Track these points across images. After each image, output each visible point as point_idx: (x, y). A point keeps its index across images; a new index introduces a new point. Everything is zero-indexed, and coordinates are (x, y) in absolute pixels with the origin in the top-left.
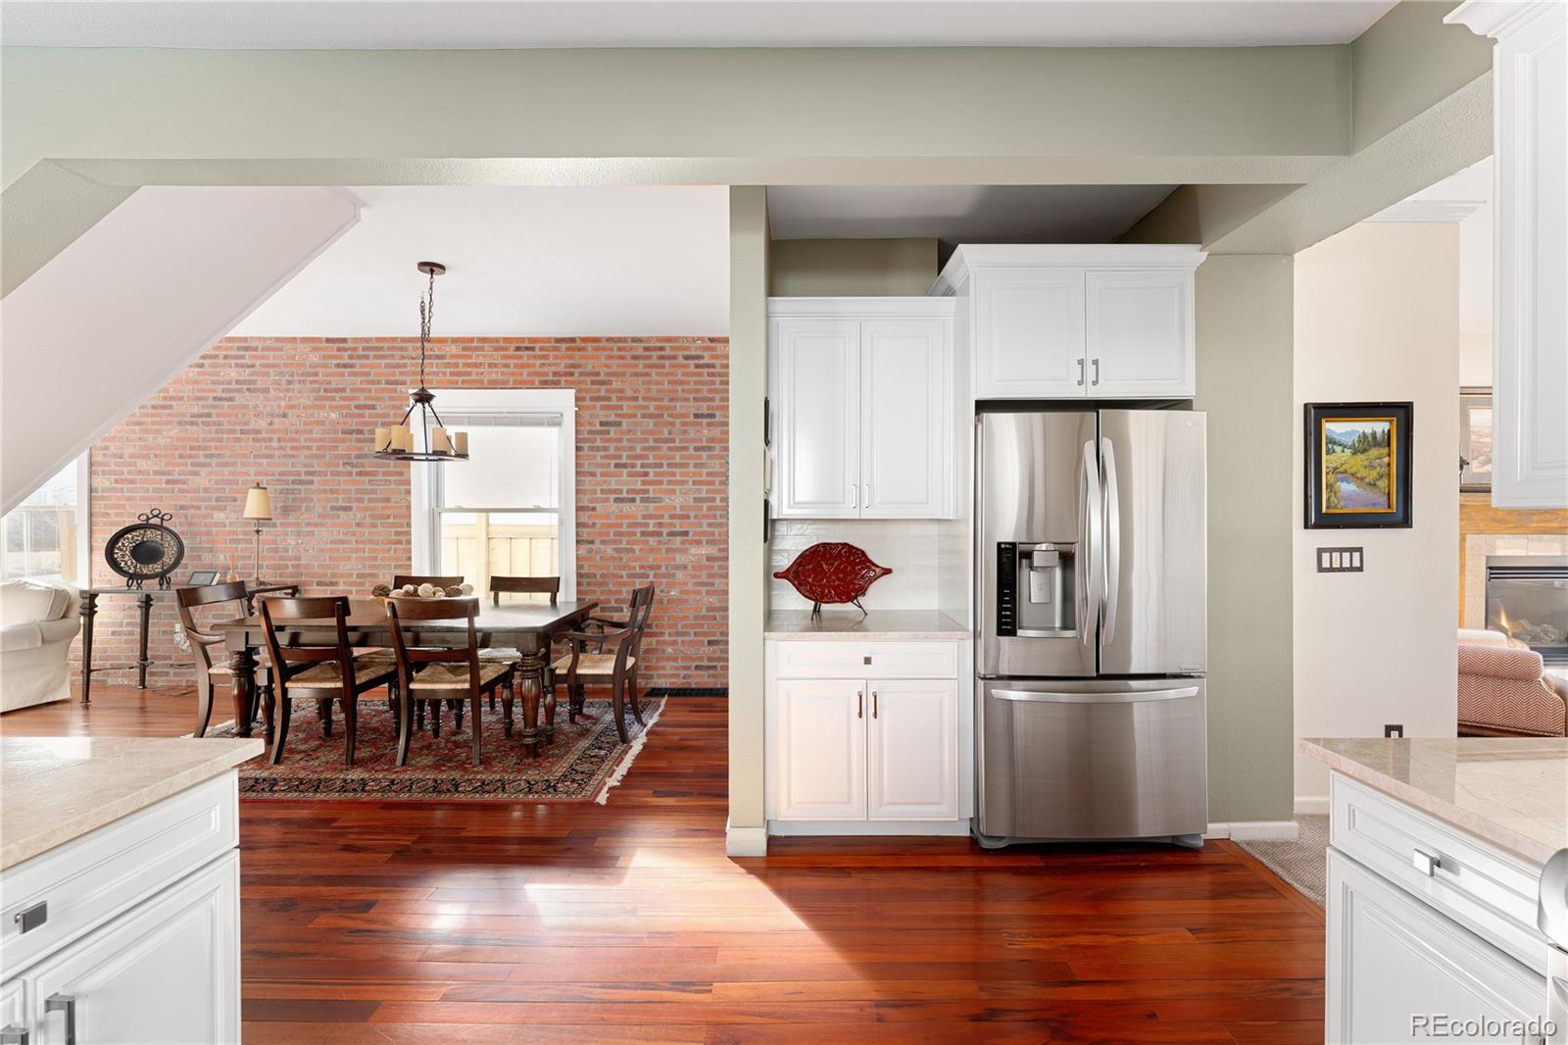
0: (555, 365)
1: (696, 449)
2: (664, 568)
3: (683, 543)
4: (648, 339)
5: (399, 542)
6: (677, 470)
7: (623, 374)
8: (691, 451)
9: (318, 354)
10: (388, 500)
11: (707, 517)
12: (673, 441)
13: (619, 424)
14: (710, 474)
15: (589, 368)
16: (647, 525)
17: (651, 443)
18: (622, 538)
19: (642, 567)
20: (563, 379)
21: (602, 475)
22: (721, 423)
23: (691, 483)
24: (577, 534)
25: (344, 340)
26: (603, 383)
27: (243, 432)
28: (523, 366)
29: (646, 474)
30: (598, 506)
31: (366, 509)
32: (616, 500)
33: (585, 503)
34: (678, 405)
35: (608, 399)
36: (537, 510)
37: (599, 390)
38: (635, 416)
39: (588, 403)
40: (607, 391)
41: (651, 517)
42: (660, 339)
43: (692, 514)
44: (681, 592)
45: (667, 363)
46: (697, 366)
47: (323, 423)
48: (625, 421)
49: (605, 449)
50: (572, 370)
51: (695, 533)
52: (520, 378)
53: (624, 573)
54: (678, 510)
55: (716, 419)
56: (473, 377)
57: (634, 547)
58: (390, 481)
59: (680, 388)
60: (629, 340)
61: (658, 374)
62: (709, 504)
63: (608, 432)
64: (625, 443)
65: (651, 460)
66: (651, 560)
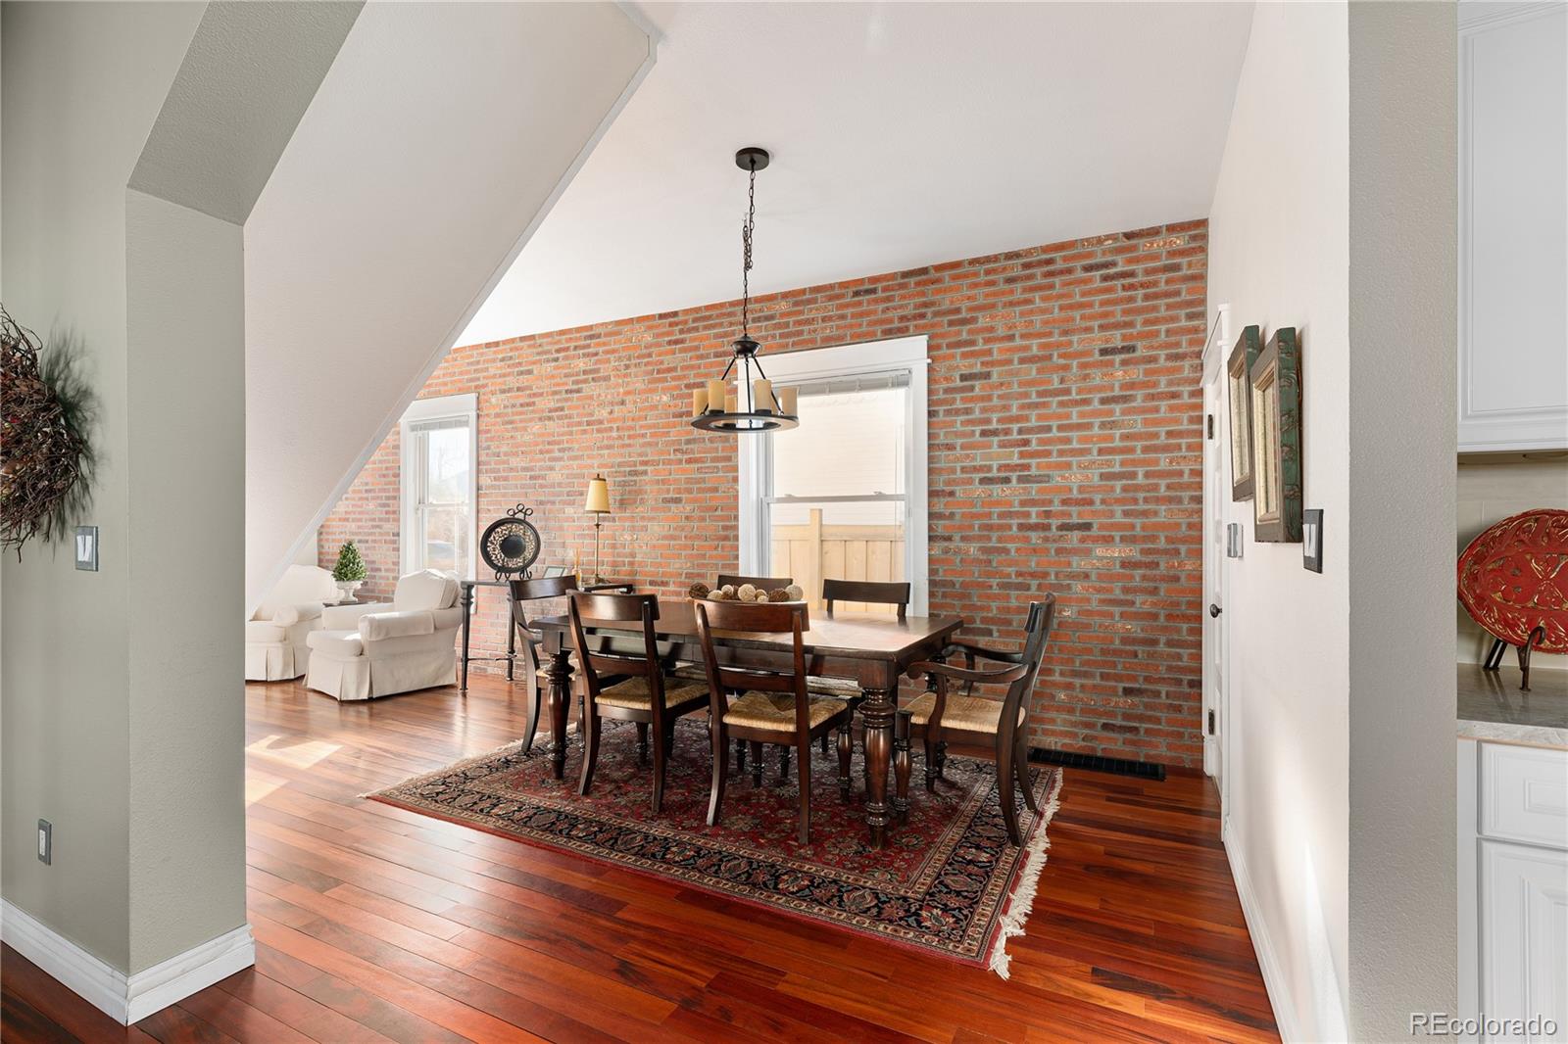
0: (901, 307)
1: (1103, 401)
2: (1053, 577)
3: (1082, 540)
4: (1029, 252)
5: (726, 538)
6: (1074, 435)
7: (993, 306)
8: (1096, 405)
9: (651, 333)
10: (716, 490)
11: (1118, 501)
12: (1067, 392)
13: (987, 376)
14: (1125, 437)
15: (946, 305)
16: (1027, 515)
17: (1034, 399)
18: (991, 534)
19: (1019, 574)
20: (911, 324)
21: (963, 447)
22: (1144, 357)
23: (1095, 452)
24: (930, 528)
25: (675, 314)
26: (964, 322)
27: (589, 423)
28: (861, 315)
29: (1026, 443)
30: (958, 490)
31: (694, 501)
32: (983, 481)
33: (940, 487)
34: (1075, 338)
35: (973, 343)
36: (879, 497)
37: (959, 333)
38: (1009, 362)
39: (944, 351)
40: (970, 332)
41: (1033, 503)
42: (1046, 249)
43: (1097, 498)
44: (1079, 613)
45: (1057, 281)
46: (1105, 278)
47: (654, 407)
48: (995, 371)
49: (967, 411)
50: (923, 310)
51: (1102, 527)
52: (859, 330)
53: (994, 582)
54: (1075, 491)
55: (1138, 354)
56: (806, 336)
57: (1009, 546)
58: (717, 467)
59: (1077, 314)
60: (1002, 257)
61: (1044, 299)
62: (1124, 482)
63: (972, 388)
64: (995, 401)
65: (1033, 423)
66: (1033, 564)
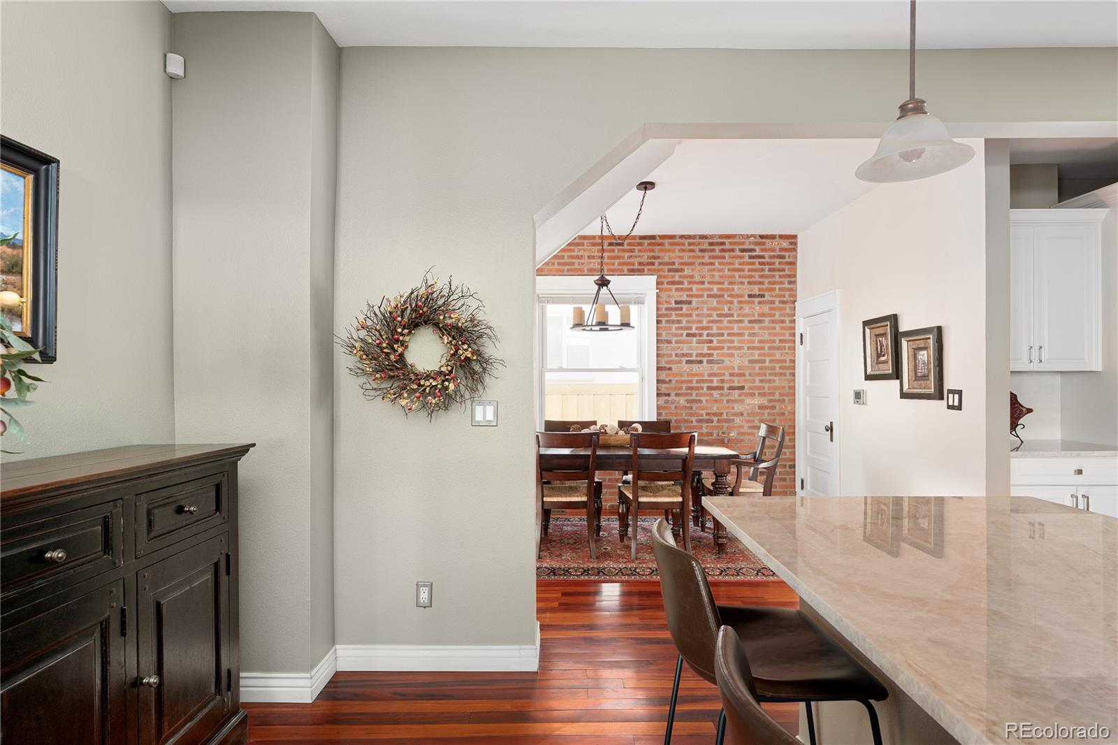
0: (639, 256)
1: (750, 322)
2: (725, 415)
3: (740, 395)
4: (712, 237)
6: (735, 339)
7: (693, 264)
8: (746, 323)
11: (758, 375)
12: (732, 315)
13: (690, 303)
14: (760, 341)
15: (666, 260)
16: (712, 381)
17: (715, 318)
18: (692, 392)
19: (708, 414)
20: (646, 268)
21: (676, 342)
22: (769, 301)
23: (746, 348)
24: (658, 389)
26: (677, 270)
28: (614, 258)
29: (711, 341)
30: (673, 366)
32: (688, 362)
33: (663, 364)
34: (735, 287)
35: (681, 283)
36: (622, 370)
37: (674, 276)
38: (702, 296)
39: (665, 286)
40: (680, 276)
41: (715, 375)
42: (721, 237)
43: (747, 372)
44: (738, 434)
45: (727, 255)
46: (751, 257)
48: (694, 300)
49: (679, 322)
50: (653, 261)
51: (750, 388)
52: (612, 267)
53: (694, 419)
54: (736, 369)
55: (766, 299)
56: (576, 266)
57: (702, 398)
59: (737, 274)
60: (698, 237)
61: (720, 264)
62: (760, 365)
63: (681, 309)
64: (694, 318)
65: (715, 331)
66: (715, 409)
